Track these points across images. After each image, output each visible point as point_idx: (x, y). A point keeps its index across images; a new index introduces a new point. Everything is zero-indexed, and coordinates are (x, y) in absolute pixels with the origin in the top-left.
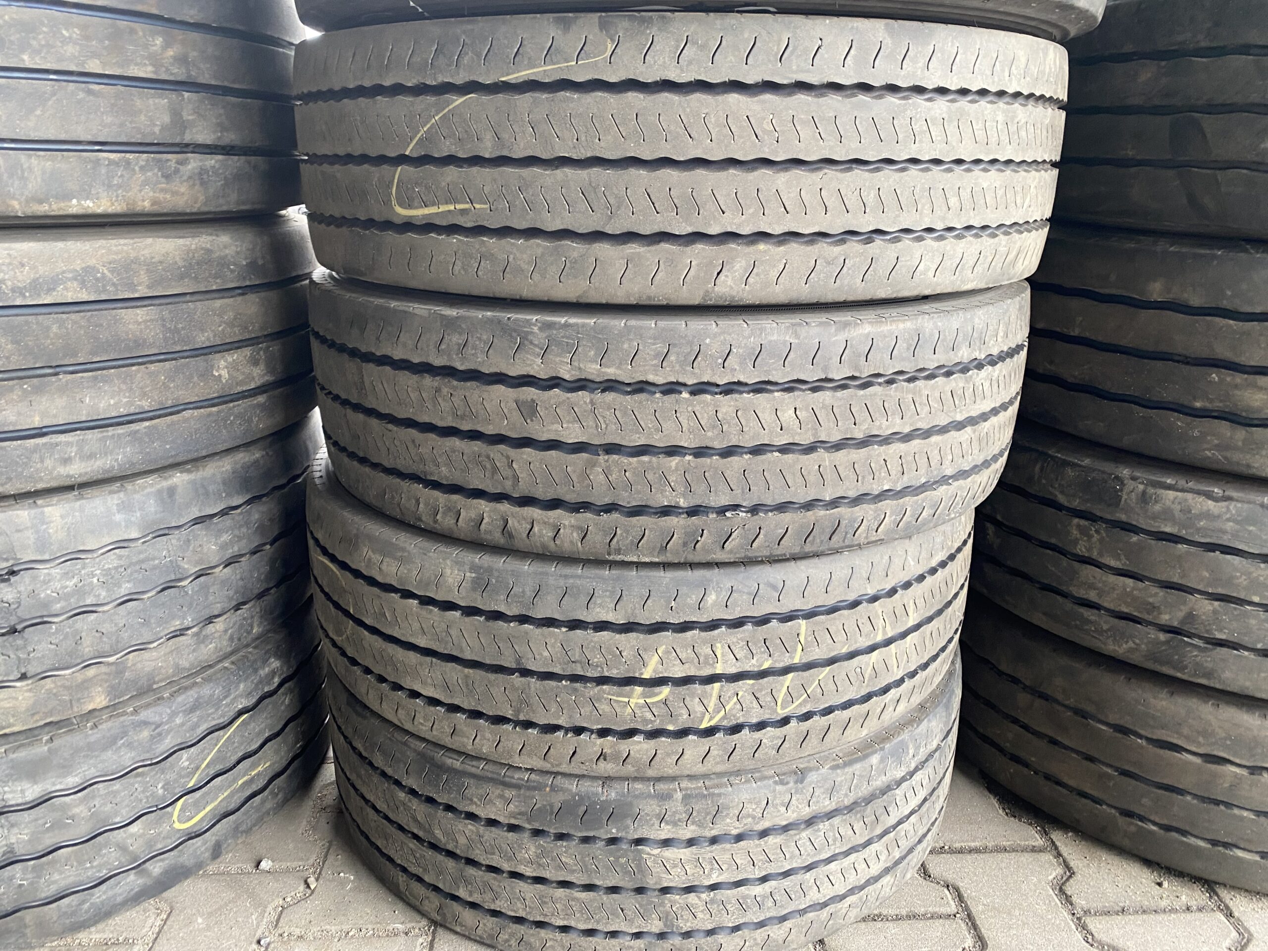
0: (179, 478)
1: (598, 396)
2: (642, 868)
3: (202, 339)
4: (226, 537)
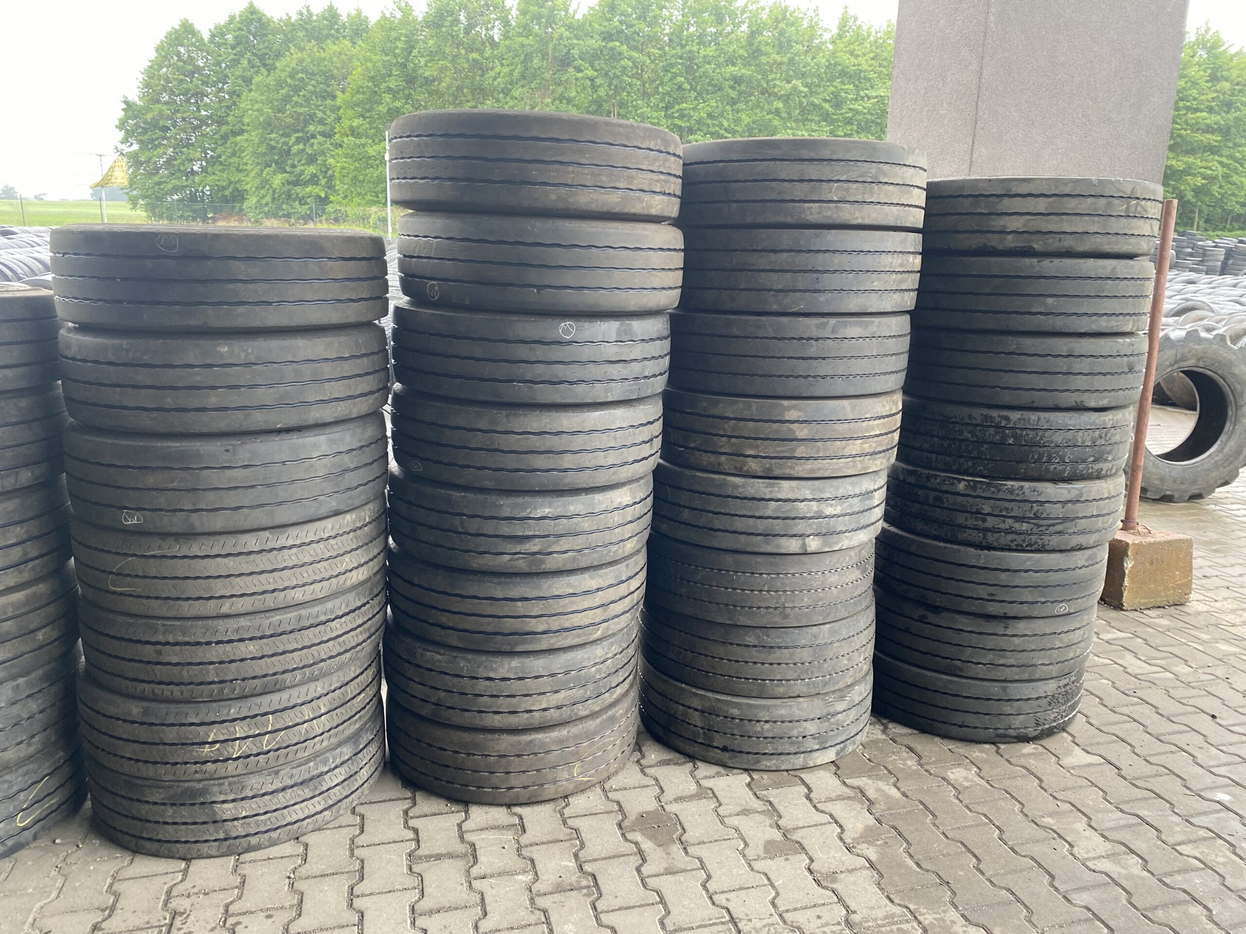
0: (21, 680)
1: (183, 647)
2: (214, 813)
3: (33, 626)
4: (40, 701)
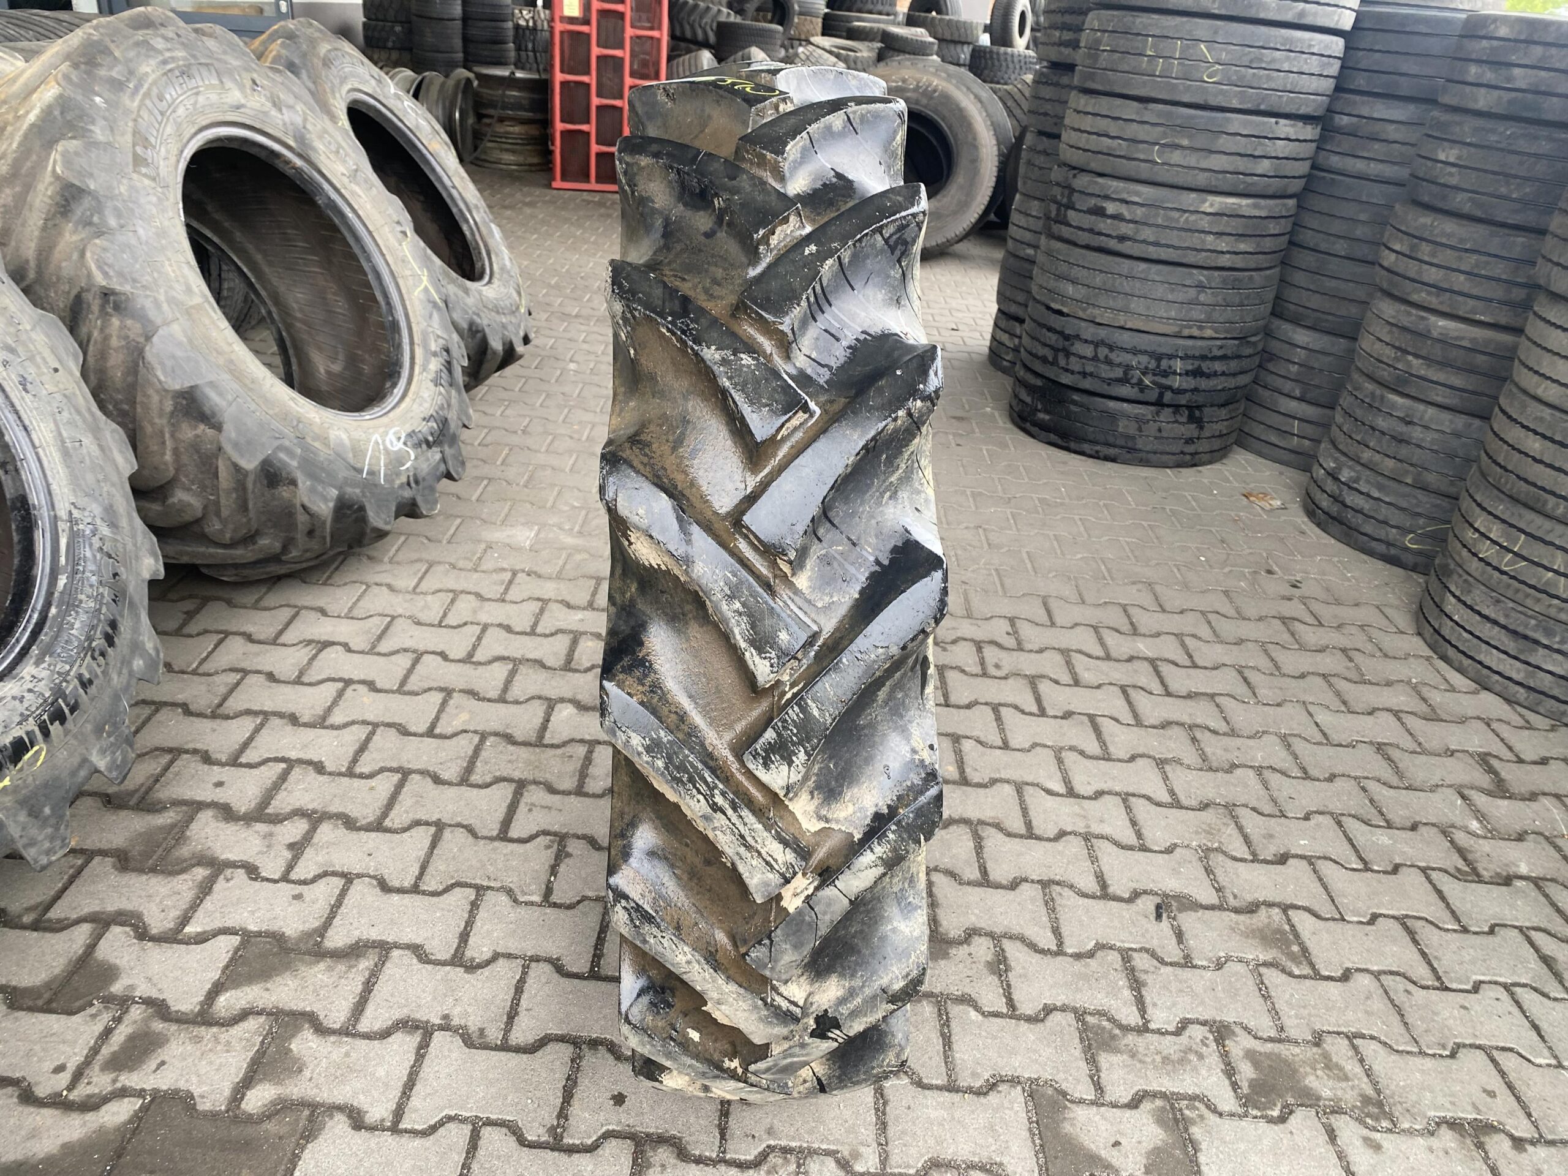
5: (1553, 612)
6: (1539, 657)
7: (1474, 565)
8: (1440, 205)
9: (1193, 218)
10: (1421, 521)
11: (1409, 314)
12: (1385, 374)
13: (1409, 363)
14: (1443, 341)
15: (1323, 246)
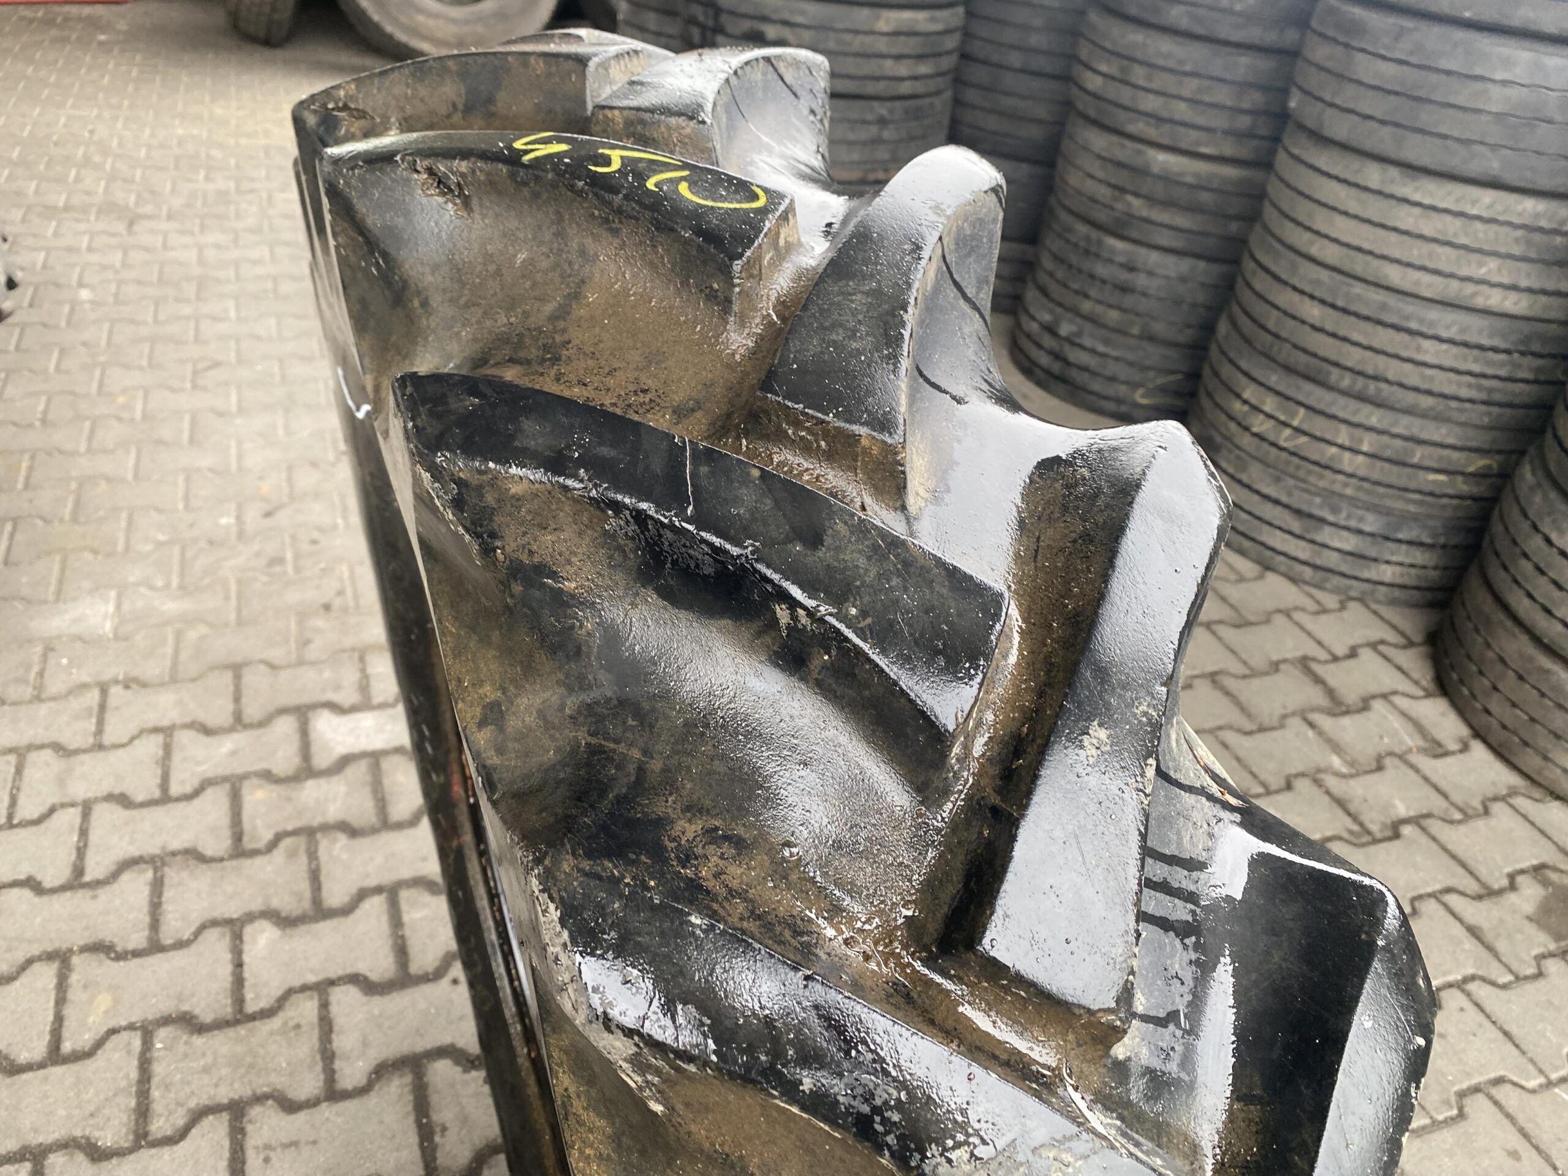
5: (1337, 488)
6: (1326, 535)
7: (1246, 441)
8: (1153, 19)
9: (868, 39)
10: (1151, 374)
11: (1123, 146)
12: (1102, 216)
13: (1129, 204)
14: (1166, 179)
15: (995, 58)
